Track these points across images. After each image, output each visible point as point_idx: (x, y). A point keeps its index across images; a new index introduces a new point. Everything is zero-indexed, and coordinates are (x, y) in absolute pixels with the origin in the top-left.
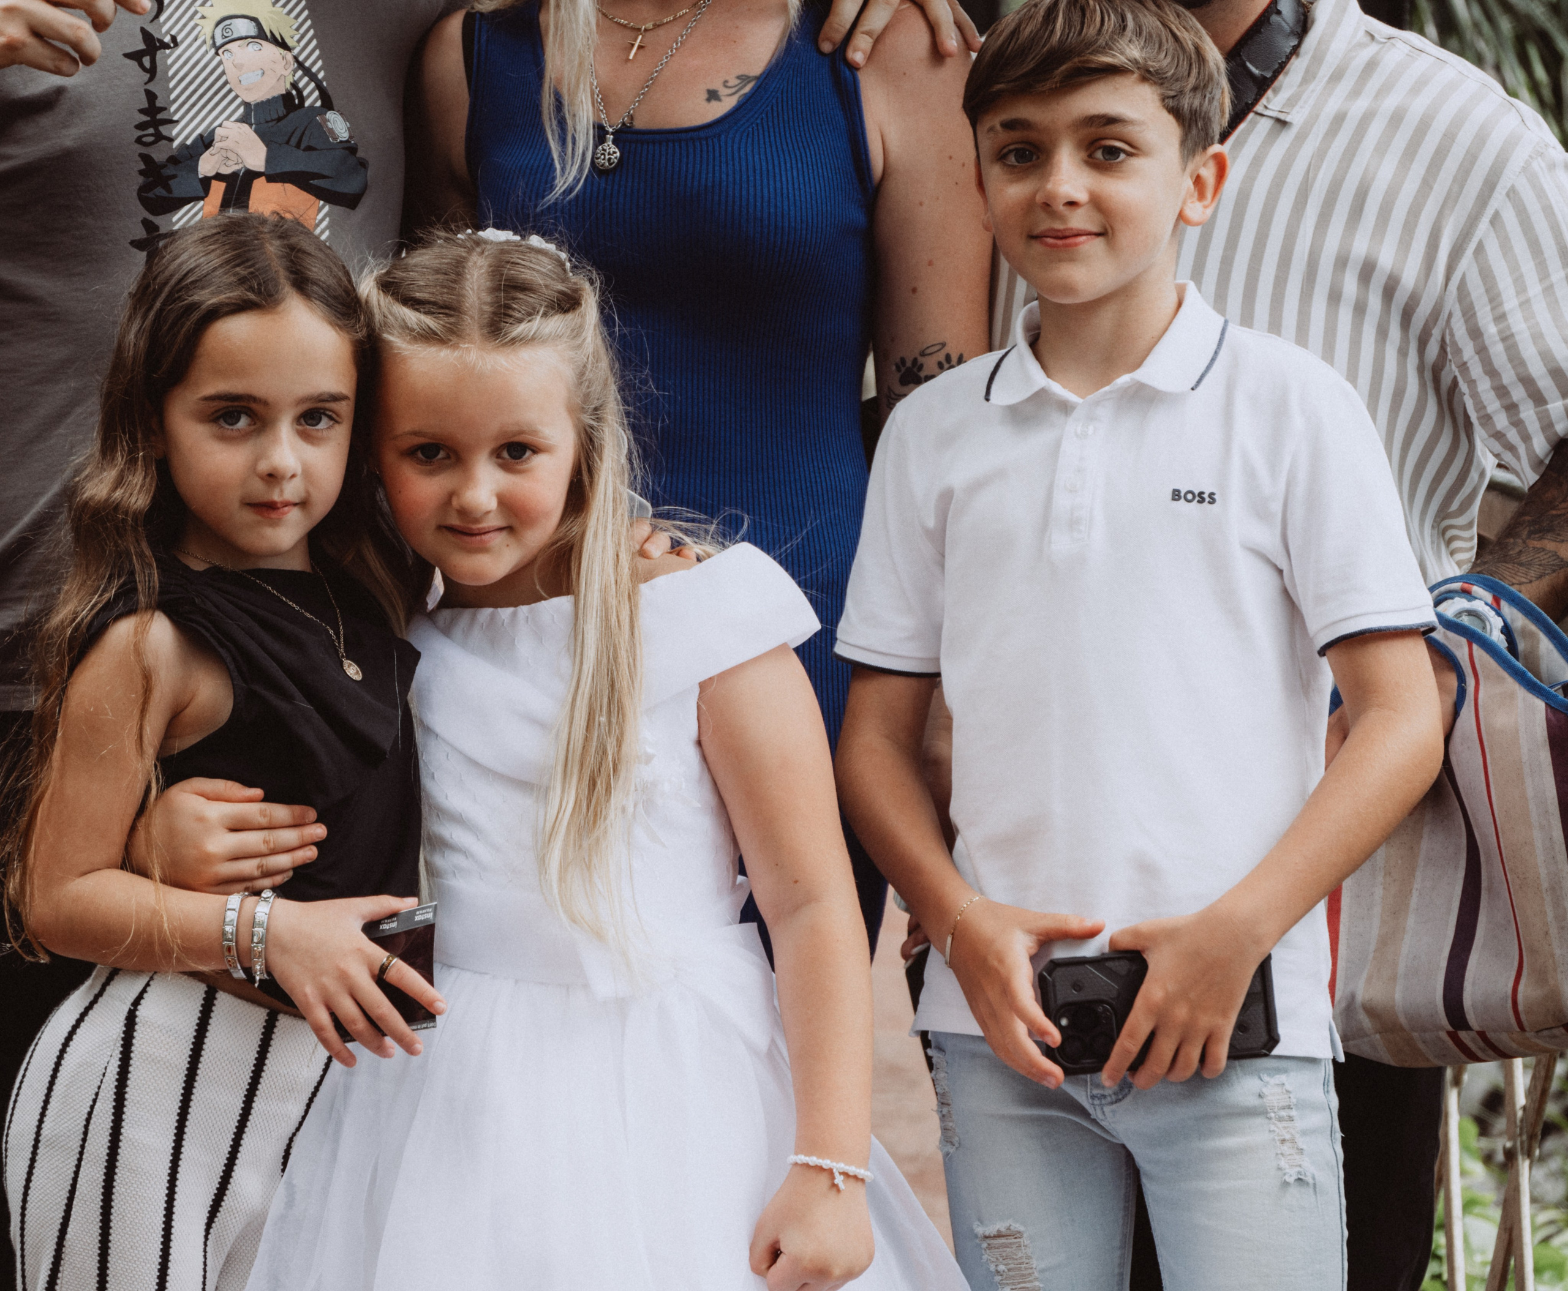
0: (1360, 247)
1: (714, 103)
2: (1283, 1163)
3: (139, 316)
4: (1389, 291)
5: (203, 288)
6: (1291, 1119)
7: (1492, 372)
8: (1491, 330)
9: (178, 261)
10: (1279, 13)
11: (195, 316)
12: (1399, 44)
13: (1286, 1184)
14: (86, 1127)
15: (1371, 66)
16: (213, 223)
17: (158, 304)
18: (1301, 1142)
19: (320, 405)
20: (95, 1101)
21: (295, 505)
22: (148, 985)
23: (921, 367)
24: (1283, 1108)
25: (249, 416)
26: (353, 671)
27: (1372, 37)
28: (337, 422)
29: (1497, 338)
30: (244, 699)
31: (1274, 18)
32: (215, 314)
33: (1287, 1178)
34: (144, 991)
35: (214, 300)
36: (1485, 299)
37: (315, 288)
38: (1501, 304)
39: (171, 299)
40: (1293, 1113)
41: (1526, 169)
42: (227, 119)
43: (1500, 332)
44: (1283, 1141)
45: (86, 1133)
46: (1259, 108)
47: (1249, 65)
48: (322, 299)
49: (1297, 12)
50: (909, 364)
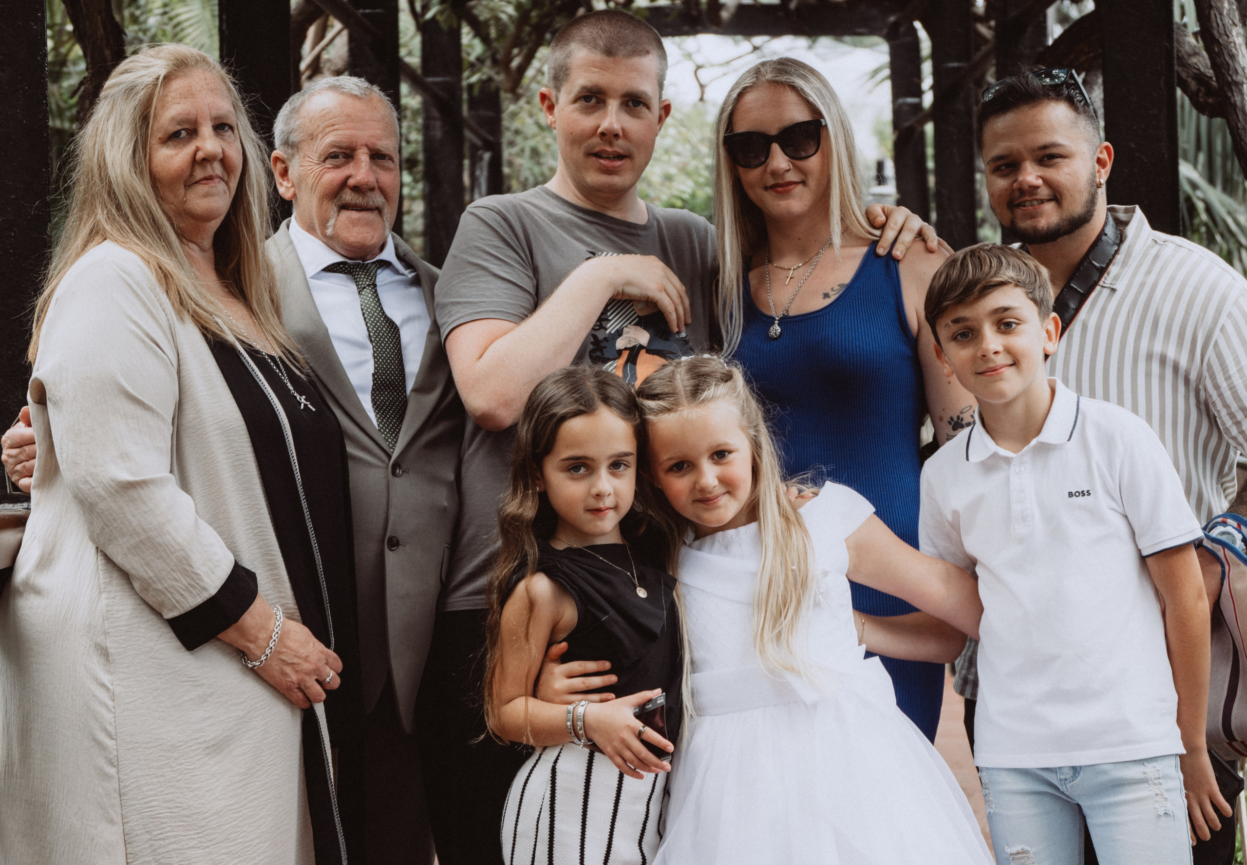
0: (1158, 348)
1: (827, 299)
2: (1157, 806)
3: (527, 422)
4: (1176, 368)
5: (557, 406)
6: (1160, 784)
7: (1226, 406)
8: (1224, 385)
9: (544, 394)
10: (1106, 235)
11: (555, 420)
12: (1170, 244)
13: (1160, 816)
14: (537, 825)
15: (1156, 257)
16: (559, 373)
17: (536, 416)
18: (1166, 795)
19: (620, 458)
20: (540, 812)
21: (611, 508)
22: (560, 752)
23: (962, 419)
24: (1156, 779)
25: (585, 467)
26: (642, 593)
27: (1156, 242)
28: (628, 467)
29: (1227, 388)
30: (583, 614)
31: (1104, 238)
32: (564, 418)
33: (1159, 813)
34: (559, 756)
35: (564, 411)
36: (1220, 369)
37: (613, 402)
38: (1228, 371)
39: (542, 412)
40: (1161, 781)
41: (1236, 303)
42: (630, 323)
43: (1228, 385)
44: (1157, 795)
45: (537, 829)
46: (1101, 283)
47: (1093, 262)
48: (615, 406)
49: (1116, 233)
50: (955, 419)
